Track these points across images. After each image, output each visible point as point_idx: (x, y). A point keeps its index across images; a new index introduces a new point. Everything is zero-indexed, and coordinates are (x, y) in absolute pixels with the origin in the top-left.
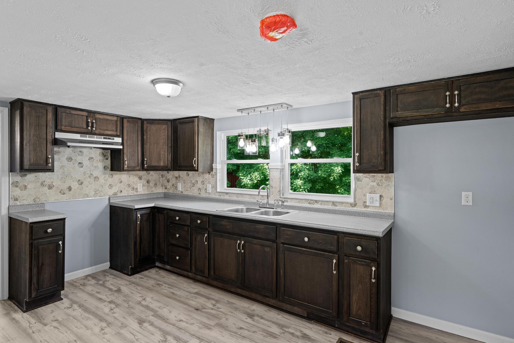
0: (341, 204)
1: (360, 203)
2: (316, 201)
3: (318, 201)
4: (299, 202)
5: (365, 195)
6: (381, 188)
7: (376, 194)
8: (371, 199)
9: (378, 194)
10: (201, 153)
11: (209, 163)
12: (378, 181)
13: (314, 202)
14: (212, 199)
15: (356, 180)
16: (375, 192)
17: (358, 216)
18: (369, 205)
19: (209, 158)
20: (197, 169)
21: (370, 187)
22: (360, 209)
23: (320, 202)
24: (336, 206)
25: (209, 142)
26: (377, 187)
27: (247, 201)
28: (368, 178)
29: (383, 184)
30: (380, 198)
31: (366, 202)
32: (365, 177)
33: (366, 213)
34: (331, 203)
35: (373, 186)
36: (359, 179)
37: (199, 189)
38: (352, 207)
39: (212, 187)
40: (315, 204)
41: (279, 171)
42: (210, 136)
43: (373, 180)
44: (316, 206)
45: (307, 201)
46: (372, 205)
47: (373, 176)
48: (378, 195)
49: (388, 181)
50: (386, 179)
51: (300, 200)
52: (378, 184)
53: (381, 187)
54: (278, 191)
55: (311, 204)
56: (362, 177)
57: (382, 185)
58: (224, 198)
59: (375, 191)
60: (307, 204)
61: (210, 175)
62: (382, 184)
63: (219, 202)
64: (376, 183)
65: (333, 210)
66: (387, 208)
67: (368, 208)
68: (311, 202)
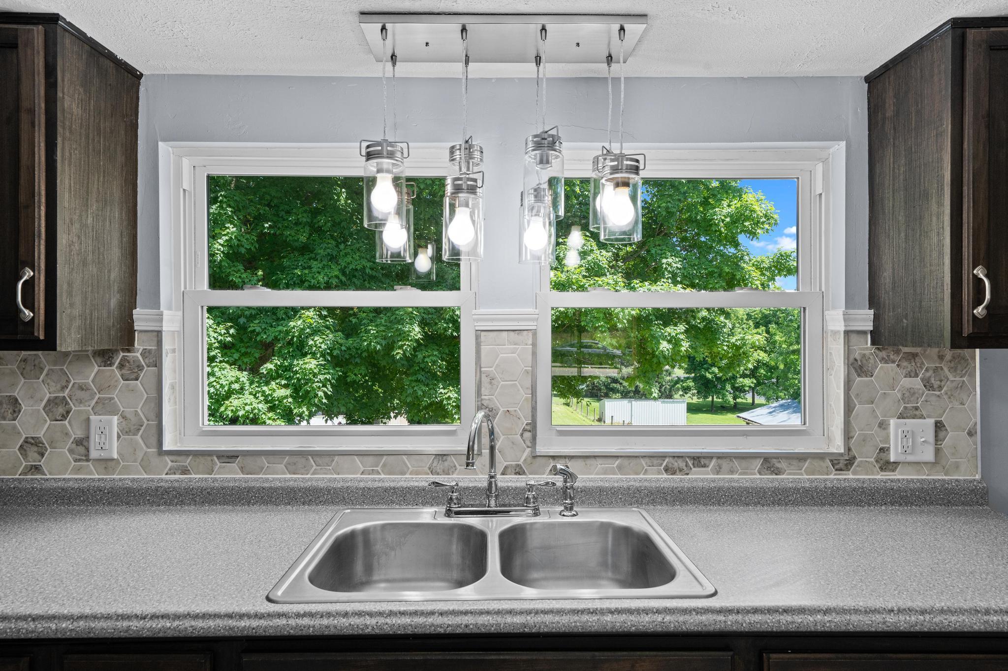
0: (795, 462)
1: (866, 456)
2: (698, 458)
3: (704, 458)
4: (620, 468)
5: (883, 425)
6: (939, 396)
7: (922, 417)
8: (905, 439)
9: (929, 417)
10: (71, 244)
11: (114, 301)
12: (928, 374)
13: (690, 463)
14: (129, 490)
15: (852, 372)
16: (917, 413)
17: (869, 505)
18: (902, 458)
19: (113, 276)
20: (42, 337)
21: (899, 396)
22: (867, 474)
23: (714, 461)
24: (778, 472)
25: (116, 191)
26: (923, 394)
27: (362, 485)
28: (893, 362)
29: (943, 383)
30: (936, 432)
31: (888, 449)
32: (883, 359)
33: (899, 490)
34: (758, 463)
35: (912, 392)
36: (861, 367)
37: (33, 443)
38: (836, 470)
39: (126, 431)
40: (693, 469)
41: (530, 342)
43: (909, 369)
44: (700, 477)
45: (655, 461)
46: (910, 458)
47: (910, 357)
48: (932, 422)
49: (958, 372)
50: (952, 365)
51: (626, 462)
52: (928, 385)
53: (938, 393)
54: (524, 430)
55: (674, 473)
56: (872, 361)
57: (940, 388)
58: (214, 480)
59: (917, 408)
60: (659, 473)
61: (111, 365)
62: (941, 381)
63: (182, 503)
64: (922, 380)
65: (776, 491)
66: (957, 466)
67: (896, 468)
68: (681, 463)
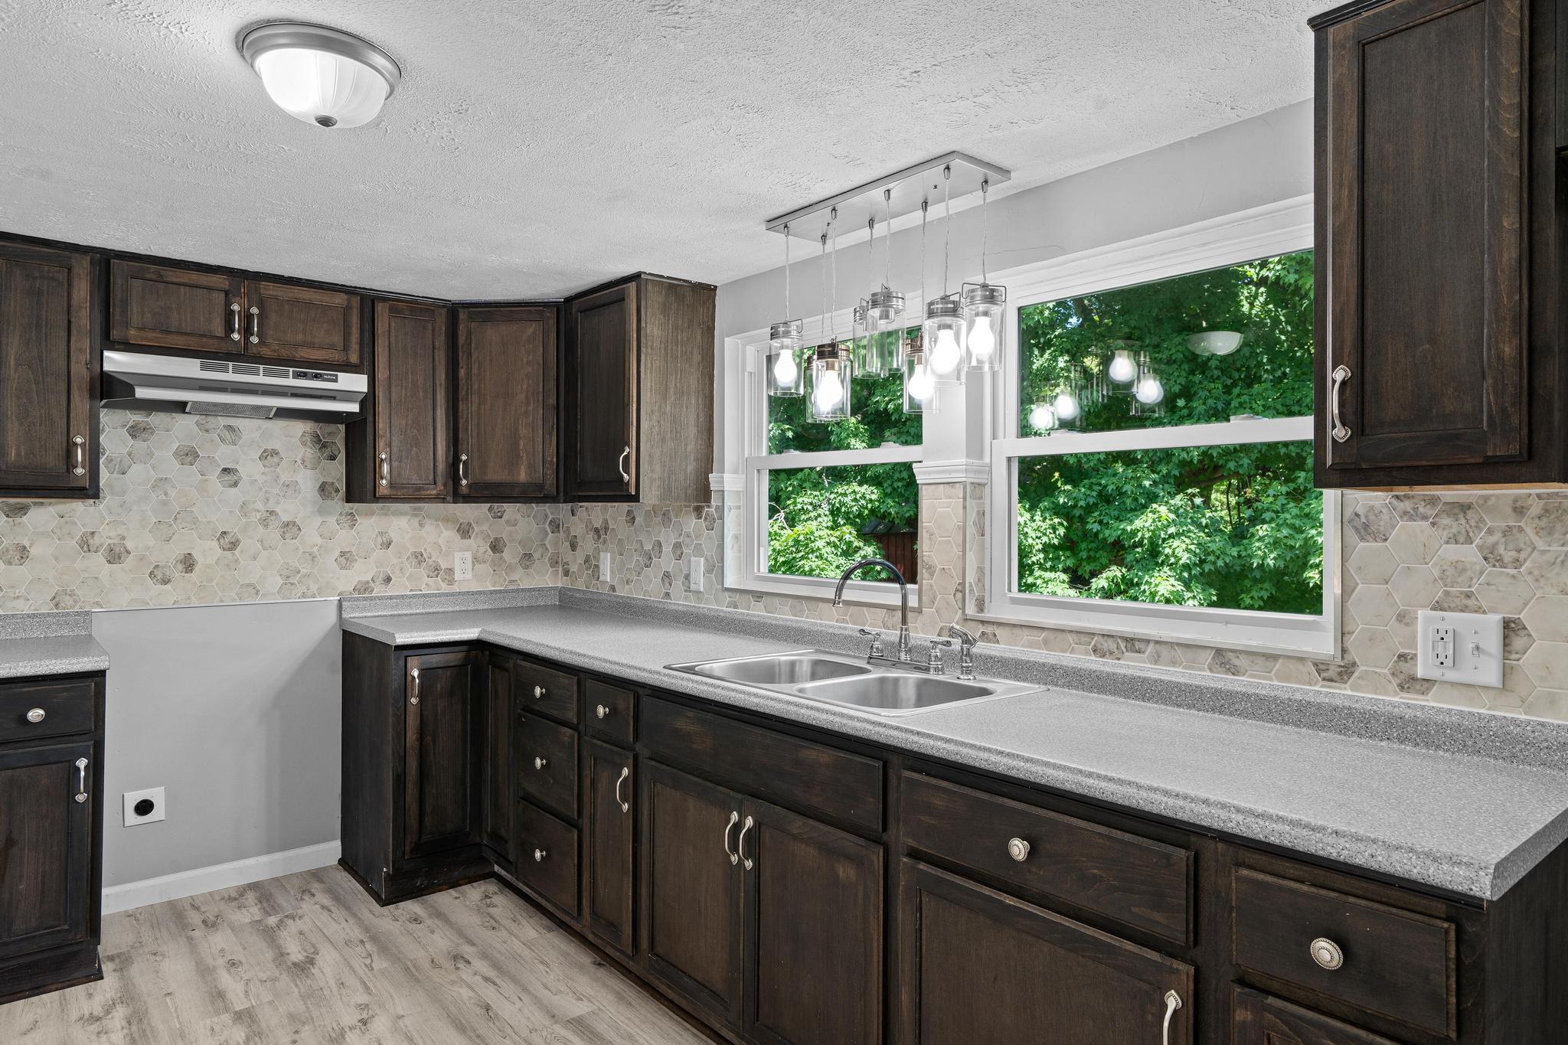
0: (1260, 661)
1: (1374, 662)
2: (1132, 639)
3: (1139, 640)
4: (1046, 643)
5: (1404, 618)
6: (1513, 577)
7: (1479, 610)
8: (1441, 643)
9: (1494, 611)
10: (652, 427)
11: (691, 467)
12: (1492, 539)
13: (1122, 645)
14: (705, 616)
15: (1350, 532)
16: (1470, 602)
17: (1360, 736)
18: (1435, 673)
19: (689, 448)
20: (633, 493)
21: (1436, 573)
22: (1376, 693)
23: (1151, 646)
24: (1235, 671)
25: (693, 381)
26: (1481, 573)
27: (831, 630)
28: (1425, 518)
29: (1522, 556)
30: (1505, 637)
31: (1414, 657)
32: (1405, 513)
33: (1414, 721)
34: (1208, 656)
35: (1460, 568)
36: (1366, 526)
37: (667, 575)
38: (1324, 679)
39: (709, 570)
40: (1127, 653)
41: (961, 495)
42: (697, 357)
43: (1454, 531)
44: (1131, 666)
45: (1084, 639)
46: (1452, 676)
47: (1456, 511)
48: (1494, 619)
49: (1557, 536)
50: (1544, 523)
51: (1051, 635)
52: (1490, 556)
53: (1513, 571)
54: (957, 590)
55: (1103, 656)
56: (1386, 517)
57: (1517, 563)
58: (748, 615)
59: (1468, 596)
60: (1087, 653)
61: (701, 518)
62: (1519, 551)
63: (729, 631)
64: (1480, 548)
65: (1217, 693)
66: (1551, 701)
67: (1428, 689)
68: (1110, 644)
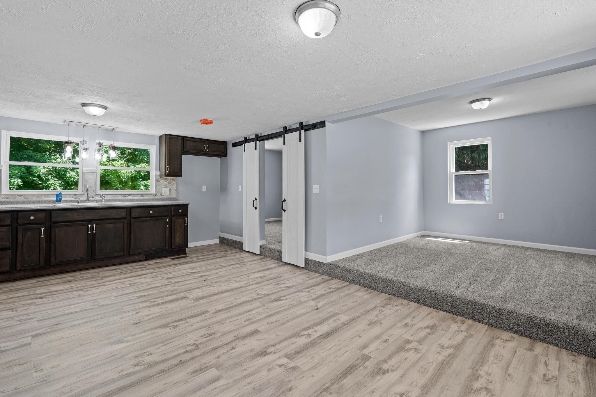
0: (147, 195)
1: (159, 194)
5: (161, 189)
6: (170, 185)
7: (168, 188)
8: (165, 191)
12: (169, 182)
15: (156, 181)
17: (158, 201)
18: (164, 194)
21: (164, 185)
22: (159, 197)
24: (144, 197)
26: (168, 185)
28: (163, 180)
29: (171, 183)
31: (162, 193)
33: (163, 199)
35: (166, 184)
36: (158, 180)
38: (154, 196)
41: (95, 174)
43: (166, 181)
44: (129, 198)
45: (121, 195)
46: (166, 194)
47: (166, 179)
48: (169, 189)
50: (172, 180)
54: (94, 190)
56: (160, 179)
60: (121, 197)
65: (143, 199)
66: (173, 195)
67: (163, 196)
68: (125, 196)
